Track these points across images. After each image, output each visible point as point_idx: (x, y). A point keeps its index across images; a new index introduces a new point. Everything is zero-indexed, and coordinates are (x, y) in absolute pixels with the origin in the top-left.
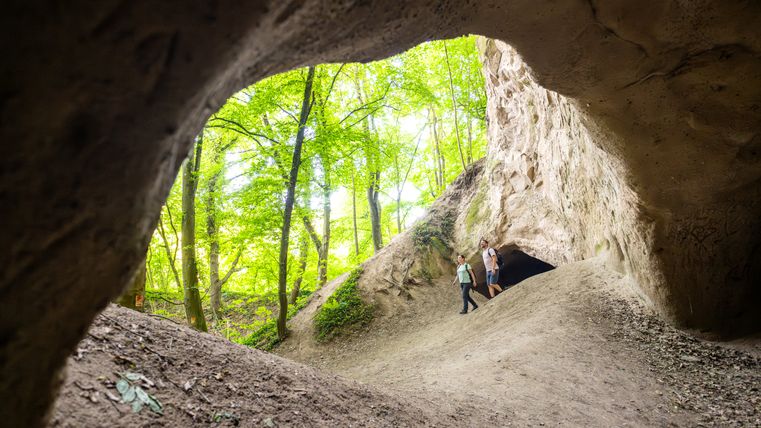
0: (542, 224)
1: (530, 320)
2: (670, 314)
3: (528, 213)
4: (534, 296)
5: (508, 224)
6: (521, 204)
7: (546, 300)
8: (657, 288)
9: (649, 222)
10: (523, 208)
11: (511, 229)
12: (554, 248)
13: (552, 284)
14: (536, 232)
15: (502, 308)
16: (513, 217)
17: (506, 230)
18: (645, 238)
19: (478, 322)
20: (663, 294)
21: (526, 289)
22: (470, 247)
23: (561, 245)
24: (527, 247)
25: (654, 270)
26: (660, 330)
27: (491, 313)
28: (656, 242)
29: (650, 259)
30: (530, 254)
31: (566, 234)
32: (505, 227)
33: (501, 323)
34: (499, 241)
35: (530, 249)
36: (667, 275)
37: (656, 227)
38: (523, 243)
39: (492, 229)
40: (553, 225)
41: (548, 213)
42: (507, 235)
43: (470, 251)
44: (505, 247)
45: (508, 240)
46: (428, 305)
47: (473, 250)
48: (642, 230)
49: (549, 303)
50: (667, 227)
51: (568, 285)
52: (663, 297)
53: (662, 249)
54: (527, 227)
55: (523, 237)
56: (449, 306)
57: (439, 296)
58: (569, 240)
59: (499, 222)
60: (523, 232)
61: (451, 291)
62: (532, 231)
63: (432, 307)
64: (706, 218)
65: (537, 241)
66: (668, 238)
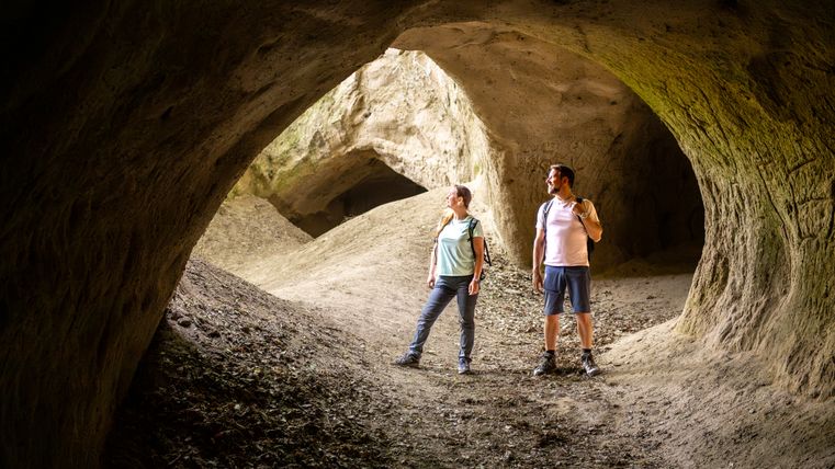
0: (420, 119)
1: (368, 254)
2: (516, 252)
3: (400, 96)
4: (379, 229)
5: (365, 111)
6: (390, 80)
7: (393, 233)
8: (506, 222)
9: (499, 150)
10: (392, 87)
11: (369, 121)
12: (432, 161)
13: (406, 216)
14: (409, 132)
15: (337, 244)
16: (375, 102)
17: (360, 124)
18: (497, 167)
19: (303, 261)
20: (511, 228)
21: (372, 221)
22: (294, 146)
23: (443, 158)
24: (391, 156)
25: (504, 202)
26: (501, 268)
27: (321, 250)
28: (506, 172)
29: (501, 190)
30: (396, 168)
31: (453, 141)
32: (359, 117)
33: (333, 259)
34: (347, 141)
35: (396, 160)
36: (515, 209)
37: (506, 155)
38: (387, 146)
39: (336, 117)
40: (436, 123)
41: (431, 102)
42: (362, 131)
43: (292, 154)
44: (356, 152)
45: (363, 139)
46: (215, 244)
47: (299, 152)
48: (494, 158)
49: (395, 237)
50: (515, 157)
51: (424, 217)
52: (511, 233)
53: (512, 181)
54: (395, 121)
55: (387, 137)
56: (251, 248)
57: (233, 230)
58: (456, 152)
59: (349, 106)
60: (388, 130)
61: (254, 223)
62: (402, 128)
63: (222, 248)
64: (552, 152)
65: (408, 147)
66: (517, 169)
